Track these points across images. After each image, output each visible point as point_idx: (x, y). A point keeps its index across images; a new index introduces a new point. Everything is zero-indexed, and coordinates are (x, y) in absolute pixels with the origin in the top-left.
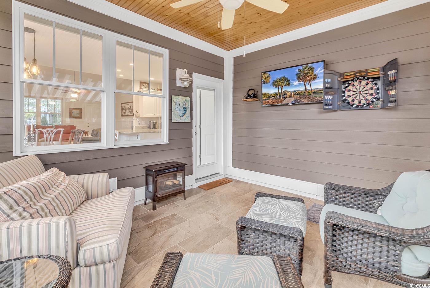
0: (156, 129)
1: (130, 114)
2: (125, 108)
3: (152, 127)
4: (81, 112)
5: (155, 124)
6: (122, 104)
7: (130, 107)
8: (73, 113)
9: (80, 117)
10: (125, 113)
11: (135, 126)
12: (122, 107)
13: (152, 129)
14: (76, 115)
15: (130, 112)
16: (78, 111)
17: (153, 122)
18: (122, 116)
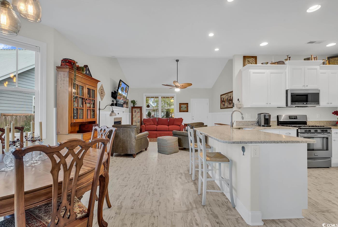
0: (270, 126)
1: (229, 106)
2: (224, 100)
3: (263, 123)
4: (188, 107)
5: (268, 119)
6: (221, 95)
7: (229, 98)
8: (182, 107)
9: (187, 111)
10: (224, 105)
11: (236, 121)
12: (221, 98)
13: (263, 126)
14: (184, 109)
15: (230, 103)
16: (185, 106)
17: (265, 116)
18: (221, 108)
